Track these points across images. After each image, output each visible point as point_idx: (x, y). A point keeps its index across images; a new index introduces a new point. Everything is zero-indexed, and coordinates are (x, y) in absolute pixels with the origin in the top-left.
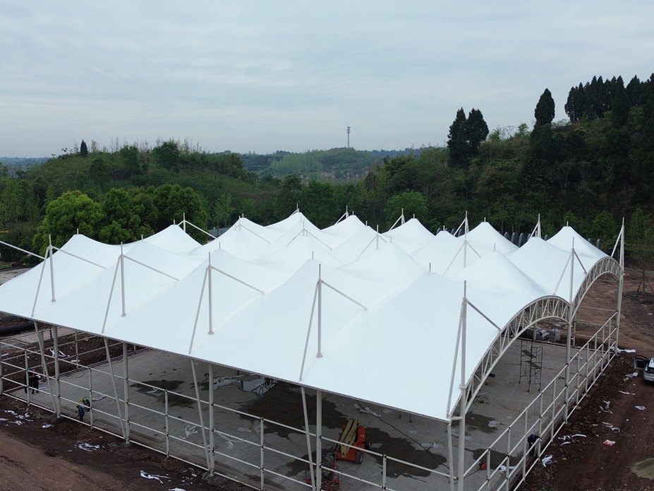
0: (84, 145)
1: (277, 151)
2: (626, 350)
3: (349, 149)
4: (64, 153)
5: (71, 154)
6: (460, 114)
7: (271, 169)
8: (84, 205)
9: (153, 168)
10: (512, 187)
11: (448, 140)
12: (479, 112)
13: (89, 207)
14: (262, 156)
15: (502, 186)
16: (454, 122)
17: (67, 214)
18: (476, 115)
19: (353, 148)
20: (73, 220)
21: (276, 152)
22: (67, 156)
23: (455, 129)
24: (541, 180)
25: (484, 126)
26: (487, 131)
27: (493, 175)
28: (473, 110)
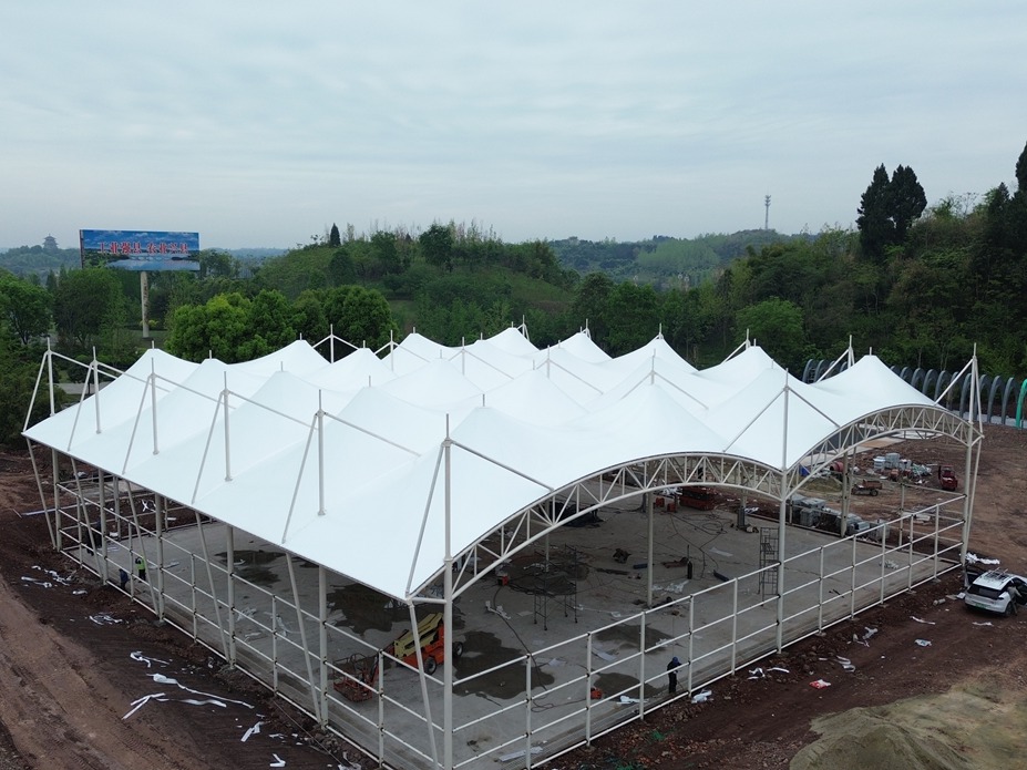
0: (335, 230)
1: (655, 237)
2: (982, 560)
3: (767, 231)
4: (313, 242)
5: (322, 243)
6: (880, 174)
7: (636, 264)
8: (220, 312)
9: (419, 263)
10: (947, 295)
11: (858, 216)
12: (909, 170)
13: (225, 316)
14: (624, 245)
15: (930, 293)
16: (869, 188)
17: (196, 324)
18: (906, 176)
19: (773, 231)
20: (203, 333)
21: (651, 238)
22: (315, 245)
23: (869, 199)
24: (997, 283)
25: (918, 194)
26: (924, 202)
27: (919, 275)
28: (900, 168)
